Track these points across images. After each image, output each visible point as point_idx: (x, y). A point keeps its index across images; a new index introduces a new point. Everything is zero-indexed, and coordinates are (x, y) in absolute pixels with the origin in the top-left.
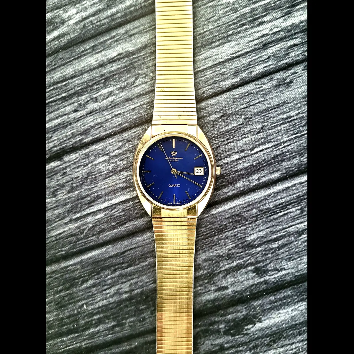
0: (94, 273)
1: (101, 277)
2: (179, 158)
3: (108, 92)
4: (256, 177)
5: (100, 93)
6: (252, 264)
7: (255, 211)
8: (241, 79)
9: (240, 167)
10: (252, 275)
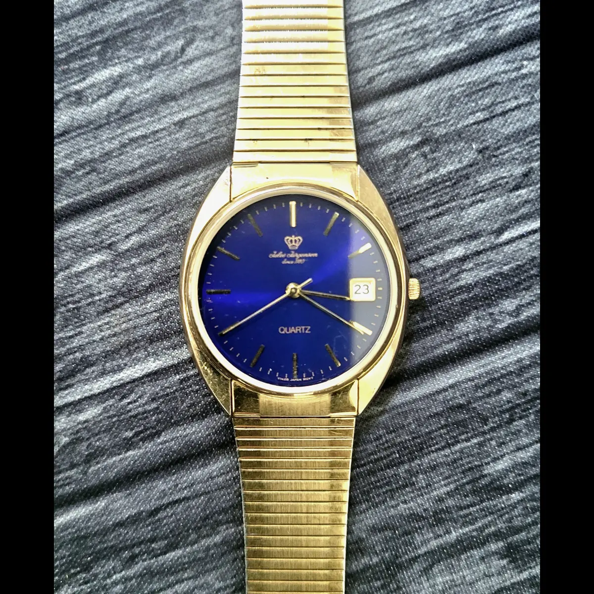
0: (74, 567)
1: (96, 576)
2: (306, 255)
3: (110, 78)
4: (509, 305)
5: (89, 81)
6: (498, 536)
7: (506, 395)
8: (471, 46)
9: (467, 279)
10: (498, 563)
